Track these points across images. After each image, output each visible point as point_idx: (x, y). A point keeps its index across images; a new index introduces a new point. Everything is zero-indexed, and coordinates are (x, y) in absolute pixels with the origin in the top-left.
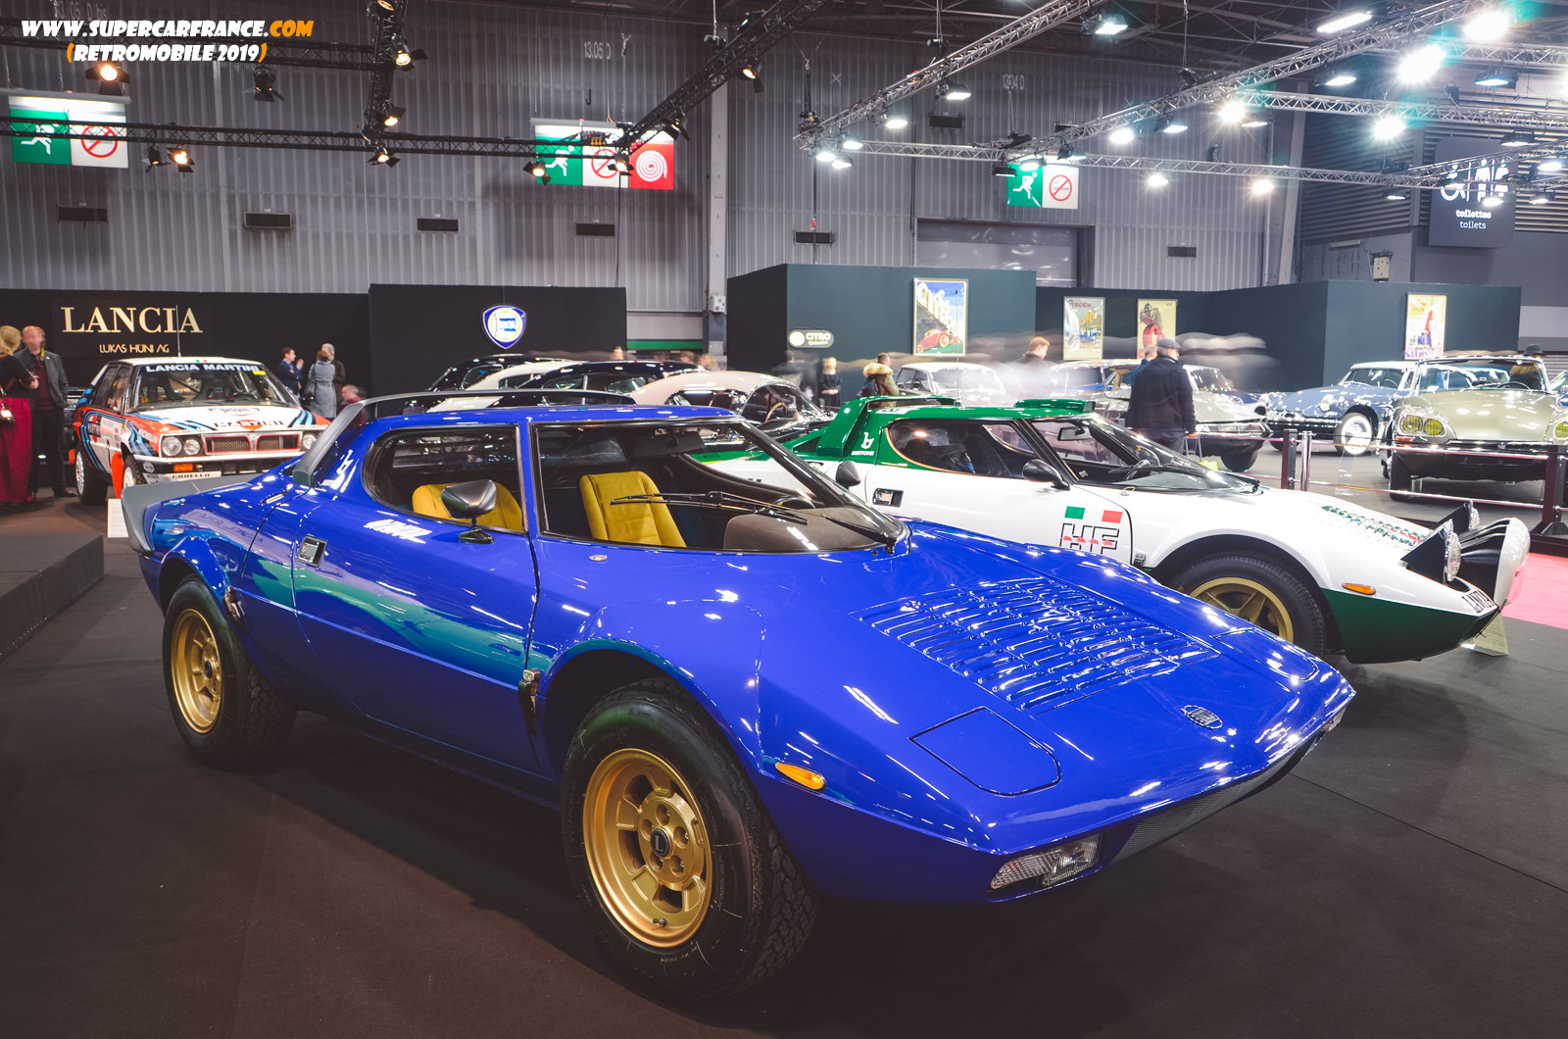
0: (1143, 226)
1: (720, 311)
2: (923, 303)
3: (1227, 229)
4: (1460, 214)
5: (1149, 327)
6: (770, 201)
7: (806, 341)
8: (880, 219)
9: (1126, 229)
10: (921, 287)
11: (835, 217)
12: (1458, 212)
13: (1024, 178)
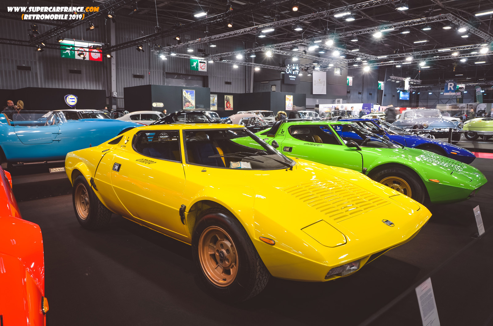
0: (219, 76)
1: (116, 96)
2: (185, 96)
3: (235, 78)
4: (290, 76)
5: (227, 102)
6: (126, 65)
7: (157, 105)
8: (156, 72)
9: (215, 77)
10: (184, 91)
11: (144, 71)
12: (289, 76)
13: (194, 63)
